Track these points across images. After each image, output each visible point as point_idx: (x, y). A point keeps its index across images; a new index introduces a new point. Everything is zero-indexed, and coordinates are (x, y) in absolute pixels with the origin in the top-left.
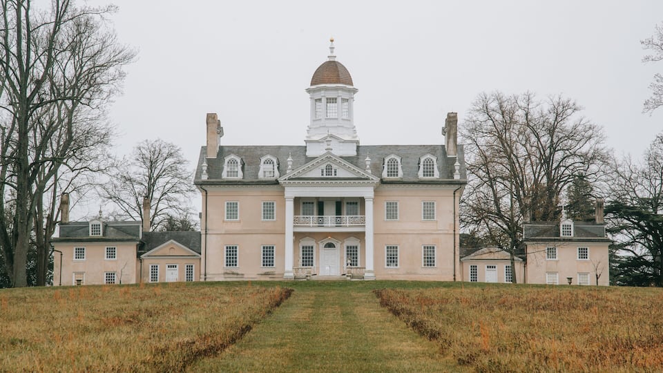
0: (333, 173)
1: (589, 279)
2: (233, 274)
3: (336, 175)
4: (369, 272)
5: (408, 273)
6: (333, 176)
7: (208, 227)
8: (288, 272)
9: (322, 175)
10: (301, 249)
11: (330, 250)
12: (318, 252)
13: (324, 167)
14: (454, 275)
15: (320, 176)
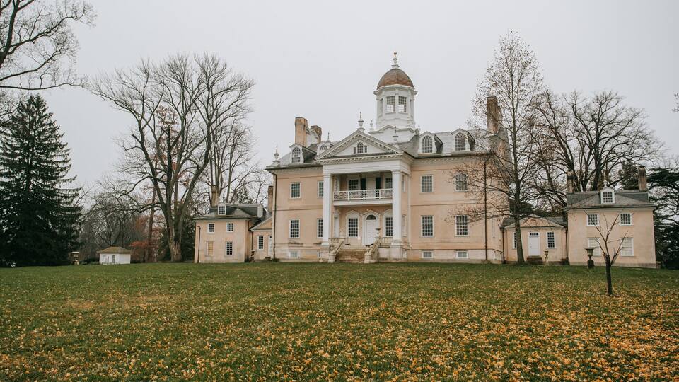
0: (364, 150)
1: (632, 244)
2: (295, 243)
3: (366, 152)
4: (396, 241)
5: (442, 242)
6: (364, 153)
7: (278, 205)
8: (325, 242)
9: (355, 152)
10: (347, 222)
11: (372, 222)
12: (361, 224)
13: (356, 145)
14: (486, 243)
15: (353, 153)
